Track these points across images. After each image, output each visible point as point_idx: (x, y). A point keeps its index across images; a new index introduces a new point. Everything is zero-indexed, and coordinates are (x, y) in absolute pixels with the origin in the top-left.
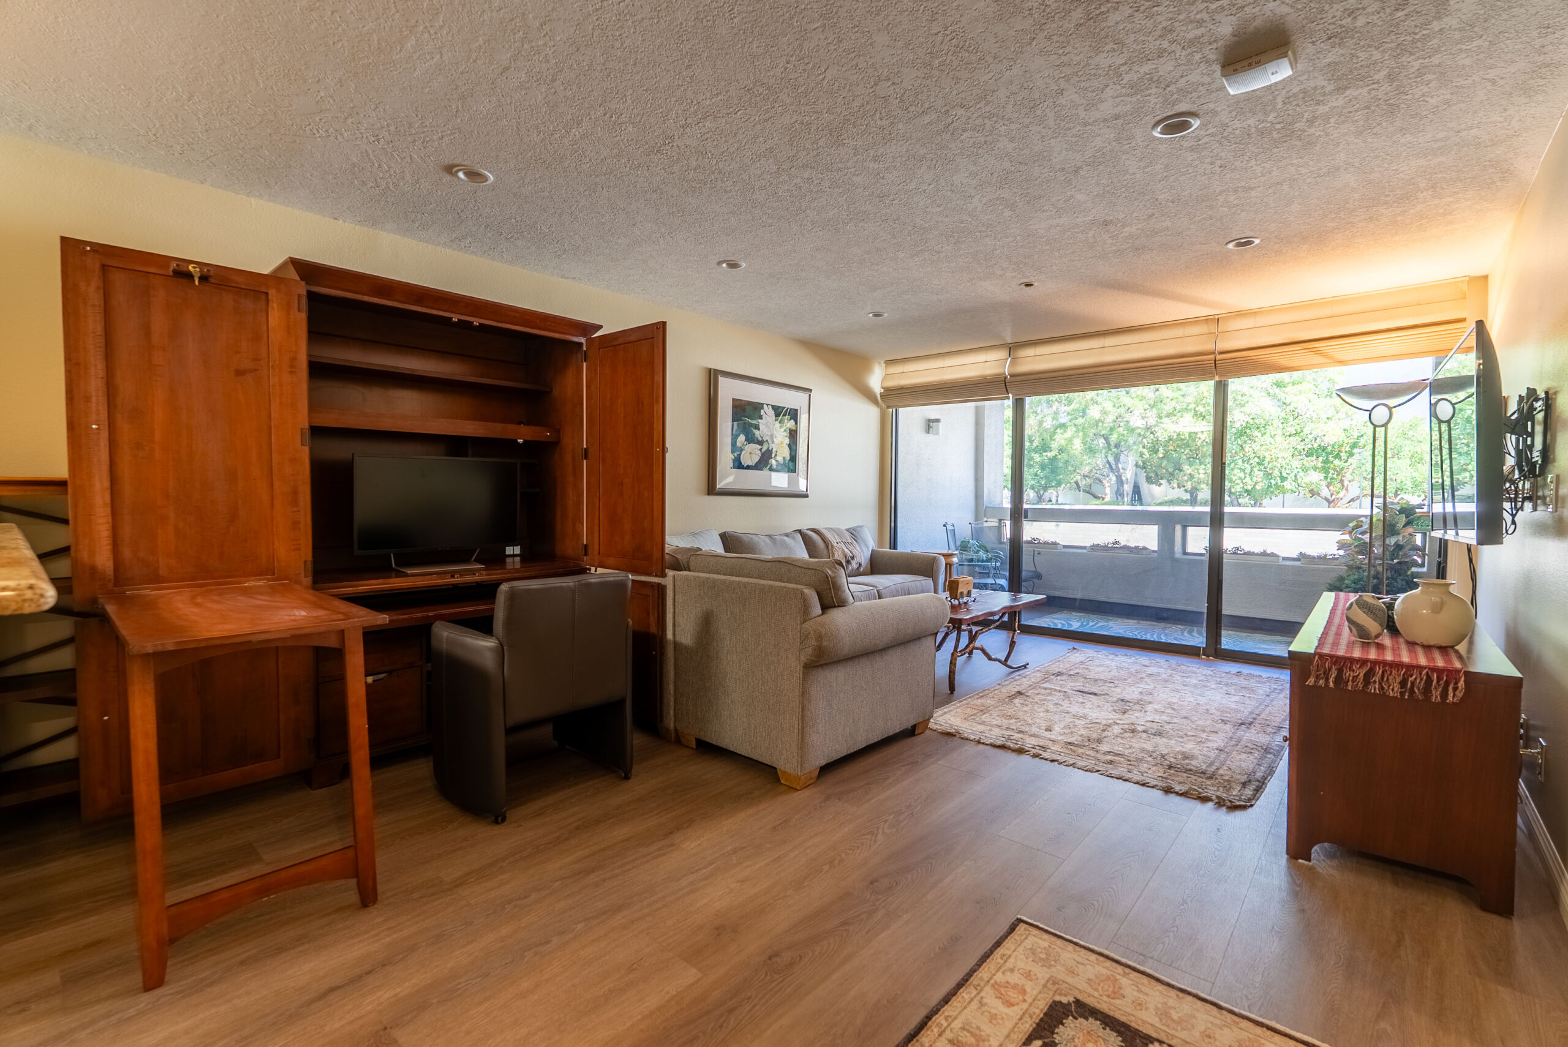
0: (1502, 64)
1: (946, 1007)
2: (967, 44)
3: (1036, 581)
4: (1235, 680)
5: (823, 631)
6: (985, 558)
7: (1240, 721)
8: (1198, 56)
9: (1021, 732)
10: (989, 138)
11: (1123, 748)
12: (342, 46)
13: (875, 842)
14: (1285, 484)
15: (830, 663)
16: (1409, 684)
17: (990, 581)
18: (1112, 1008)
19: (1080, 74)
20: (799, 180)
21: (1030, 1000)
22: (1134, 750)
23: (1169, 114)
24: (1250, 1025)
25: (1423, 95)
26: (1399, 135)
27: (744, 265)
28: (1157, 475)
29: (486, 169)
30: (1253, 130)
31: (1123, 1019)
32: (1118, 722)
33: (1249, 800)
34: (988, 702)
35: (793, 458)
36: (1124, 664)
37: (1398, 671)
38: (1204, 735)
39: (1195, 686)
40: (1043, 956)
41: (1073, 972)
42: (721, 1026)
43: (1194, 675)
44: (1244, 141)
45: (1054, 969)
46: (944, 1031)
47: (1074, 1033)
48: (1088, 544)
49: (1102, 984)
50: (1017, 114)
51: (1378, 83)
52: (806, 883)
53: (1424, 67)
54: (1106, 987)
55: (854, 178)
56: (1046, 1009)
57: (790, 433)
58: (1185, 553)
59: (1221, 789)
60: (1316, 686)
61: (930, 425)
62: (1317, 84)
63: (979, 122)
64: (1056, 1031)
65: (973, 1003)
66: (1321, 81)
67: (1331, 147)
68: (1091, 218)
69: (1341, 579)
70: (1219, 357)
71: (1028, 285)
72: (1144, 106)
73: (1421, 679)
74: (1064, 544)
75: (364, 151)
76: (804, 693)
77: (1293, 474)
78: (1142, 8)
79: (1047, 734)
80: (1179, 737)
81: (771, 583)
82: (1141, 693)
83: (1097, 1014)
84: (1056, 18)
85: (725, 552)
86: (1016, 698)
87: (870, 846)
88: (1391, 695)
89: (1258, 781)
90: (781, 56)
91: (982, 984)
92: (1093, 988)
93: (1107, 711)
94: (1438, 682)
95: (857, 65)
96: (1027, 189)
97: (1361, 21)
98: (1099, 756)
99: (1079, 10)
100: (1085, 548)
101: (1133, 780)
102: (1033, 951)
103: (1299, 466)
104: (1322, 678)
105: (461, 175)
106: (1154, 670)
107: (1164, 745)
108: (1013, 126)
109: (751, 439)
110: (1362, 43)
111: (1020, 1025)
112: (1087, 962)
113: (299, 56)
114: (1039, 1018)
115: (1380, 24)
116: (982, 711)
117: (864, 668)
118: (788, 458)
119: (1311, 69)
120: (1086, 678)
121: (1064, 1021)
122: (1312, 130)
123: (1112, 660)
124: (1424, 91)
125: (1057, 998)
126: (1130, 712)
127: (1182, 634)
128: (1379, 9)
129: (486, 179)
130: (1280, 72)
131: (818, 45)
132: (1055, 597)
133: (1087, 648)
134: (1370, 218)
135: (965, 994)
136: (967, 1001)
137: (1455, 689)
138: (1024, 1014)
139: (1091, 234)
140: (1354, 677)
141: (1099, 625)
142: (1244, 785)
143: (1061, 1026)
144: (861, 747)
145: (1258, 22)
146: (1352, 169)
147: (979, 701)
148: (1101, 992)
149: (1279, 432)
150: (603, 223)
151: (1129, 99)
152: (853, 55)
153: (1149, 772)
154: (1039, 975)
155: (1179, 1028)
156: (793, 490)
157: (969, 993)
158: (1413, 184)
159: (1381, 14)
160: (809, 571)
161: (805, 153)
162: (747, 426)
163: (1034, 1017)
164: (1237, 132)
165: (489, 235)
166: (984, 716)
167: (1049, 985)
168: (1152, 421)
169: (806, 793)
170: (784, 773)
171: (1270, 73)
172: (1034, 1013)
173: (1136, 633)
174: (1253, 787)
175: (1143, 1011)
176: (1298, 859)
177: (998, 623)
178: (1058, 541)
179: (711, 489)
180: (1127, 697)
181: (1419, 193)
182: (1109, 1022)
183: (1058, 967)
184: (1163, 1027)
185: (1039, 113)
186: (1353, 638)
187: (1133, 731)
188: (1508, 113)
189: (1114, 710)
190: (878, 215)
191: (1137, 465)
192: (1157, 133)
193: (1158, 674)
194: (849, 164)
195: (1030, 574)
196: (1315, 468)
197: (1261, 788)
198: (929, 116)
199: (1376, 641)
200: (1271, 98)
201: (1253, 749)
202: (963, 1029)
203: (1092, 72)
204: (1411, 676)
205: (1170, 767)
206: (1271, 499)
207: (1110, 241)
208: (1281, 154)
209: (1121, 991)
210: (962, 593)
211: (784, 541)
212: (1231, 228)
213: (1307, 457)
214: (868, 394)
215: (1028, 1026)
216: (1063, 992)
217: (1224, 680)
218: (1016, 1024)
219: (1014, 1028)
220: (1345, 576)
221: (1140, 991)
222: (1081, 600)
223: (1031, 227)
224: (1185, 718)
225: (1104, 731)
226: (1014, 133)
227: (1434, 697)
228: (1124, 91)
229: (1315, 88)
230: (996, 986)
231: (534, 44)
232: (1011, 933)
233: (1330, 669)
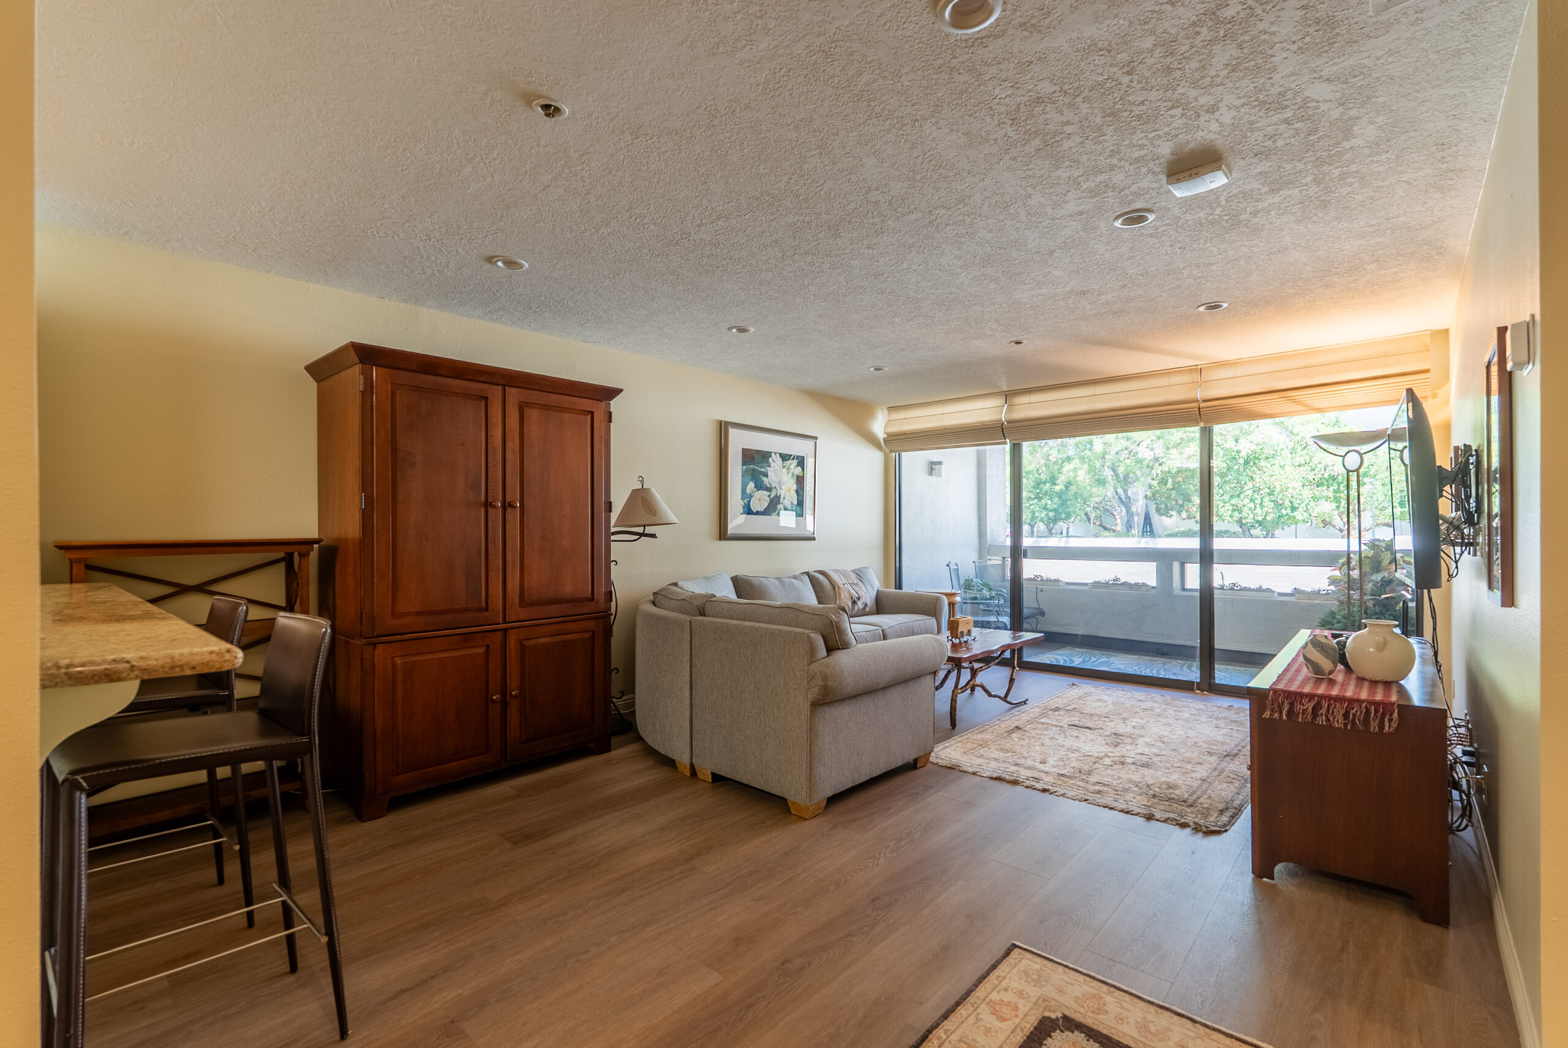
0: (1412, 171)
1: (945, 1022)
2: (944, 164)
3: (1039, 617)
4: (1226, 713)
5: (828, 672)
6: (988, 597)
7: (1225, 753)
8: (1144, 170)
9: (1016, 765)
10: (970, 230)
11: (1112, 779)
12: (409, 173)
13: (878, 865)
14: (1296, 514)
15: (836, 701)
16: (1351, 716)
17: (993, 619)
18: (1096, 1022)
19: (1044, 183)
20: (801, 264)
21: (1021, 1016)
22: (1121, 781)
23: (1127, 210)
24: (1221, 1036)
25: (1349, 193)
26: (1335, 223)
27: (752, 330)
28: (1166, 506)
29: (523, 259)
30: (1204, 221)
31: (1105, 1032)
32: (1110, 754)
33: (1225, 825)
34: (987, 736)
35: (800, 503)
36: (1120, 699)
37: (1341, 704)
38: (1189, 767)
39: (1187, 720)
40: (1035, 977)
41: (1061, 991)
42: (741, 1019)
43: (1187, 709)
44: (1197, 229)
45: (1044, 989)
46: (943, 1043)
47: (1060, 1044)
48: (1090, 581)
49: (1088, 1002)
50: (992, 213)
51: (1306, 185)
52: (814, 901)
53: (1344, 174)
54: (1092, 1004)
55: (851, 262)
56: (1036, 1024)
57: (797, 480)
58: (1184, 589)
59: (1200, 816)
60: (1271, 719)
61: (933, 467)
62: (1253, 187)
63: (960, 217)
64: (1045, 1042)
65: (969, 1019)
66: (1255, 185)
67: (1277, 232)
68: (1069, 289)
69: (1332, 614)
70: (1202, 405)
71: (1018, 343)
72: (1104, 205)
73: (1361, 712)
74: (1066, 581)
75: (416, 247)
76: (812, 729)
77: (1304, 505)
78: (1091, 138)
79: (1042, 767)
80: (1165, 768)
81: (780, 627)
82: (1134, 727)
83: (1082, 1027)
84: (1018, 145)
85: (738, 598)
86: (1014, 732)
87: (872, 869)
88: (1336, 726)
89: (1235, 808)
90: (785, 174)
91: (978, 1002)
92: (1079, 1005)
93: (1100, 744)
94: (1375, 714)
95: (850, 180)
96: (1008, 267)
97: (1280, 143)
98: (1088, 786)
99: (1037, 140)
100: (1086, 584)
101: (1118, 808)
102: (1026, 973)
103: (1310, 496)
104: (1277, 712)
105: (500, 264)
106: (1149, 704)
107: (1149, 776)
108: (990, 221)
109: (760, 486)
110: (1285, 158)
111: (1012, 1037)
112: (1075, 982)
113: (371, 179)
114: (1030, 1031)
115: (1298, 144)
116: (981, 745)
117: (866, 706)
118: (795, 502)
119: (1246, 176)
120: (1082, 713)
121: (1052, 1034)
122: (1256, 220)
123: (1109, 695)
124: (1349, 190)
125: (1047, 1014)
126: (1122, 745)
127: (1182, 668)
128: (1294, 135)
129: (522, 266)
130: (1216, 181)
131: (816, 167)
132: (1055, 634)
133: (1085, 684)
134: (1325, 285)
135: (962, 1011)
136: (965, 1017)
137: (1390, 720)
138: (1016, 1028)
139: (1070, 301)
140: (1303, 710)
141: (1101, 660)
142: (1221, 812)
143: (1049, 1039)
144: (865, 780)
145: (1191, 145)
146: (1300, 249)
147: (979, 735)
148: (1086, 1009)
149: (1289, 462)
150: (624, 299)
151: (1090, 200)
152: (846, 173)
153: (1134, 801)
154: (1031, 994)
155: (1156, 1040)
156: (802, 533)
157: (967, 1009)
158: (1358, 259)
159: (1297, 138)
160: (815, 617)
161: (806, 243)
162: (756, 474)
163: (1025, 1030)
164: (1190, 222)
165: (520, 309)
166: (982, 751)
167: (1040, 1002)
168: (1159, 452)
169: (814, 823)
170: (794, 803)
171: (1208, 181)
172: (1025, 1027)
173: (1136, 668)
174: (1229, 814)
175: (1125, 1025)
176: (1262, 878)
177: (997, 661)
178: (1060, 579)
179: (723, 534)
180: (1121, 731)
181: (1365, 265)
182: (1092, 1034)
183: (1049, 987)
184: (1142, 1039)
185: (1011, 211)
186: (1310, 675)
187: (1123, 763)
188: (1428, 205)
189: (1107, 744)
190: (875, 289)
191: (1146, 497)
192: (1118, 224)
193: (1152, 709)
194: (847, 251)
195: (1033, 611)
196: (1327, 499)
197: (1237, 814)
198: (914, 215)
199: (1330, 677)
200: (1214, 197)
201: (1234, 779)
202: (960, 1040)
203: (1055, 182)
204: (1353, 709)
205: (1154, 796)
206: (1283, 529)
207: (1089, 307)
208: (1233, 238)
209: (1105, 1008)
210: (962, 633)
211: (793, 583)
212: (1200, 295)
213: (1318, 487)
214: (871, 439)
215: (1019, 1038)
216: (1052, 1009)
217: (1216, 714)
218: (1009, 1036)
219: (1006, 1039)
220: (1336, 611)
221: (1122, 1008)
222: (1083, 636)
223: (1015, 296)
224: (1174, 750)
225: (1095, 763)
226: (991, 226)
227: (1372, 728)
228: (1084, 194)
229: (1252, 190)
230: (991, 1004)
231: (572, 169)
232: (1006, 957)
233: (1283, 703)
